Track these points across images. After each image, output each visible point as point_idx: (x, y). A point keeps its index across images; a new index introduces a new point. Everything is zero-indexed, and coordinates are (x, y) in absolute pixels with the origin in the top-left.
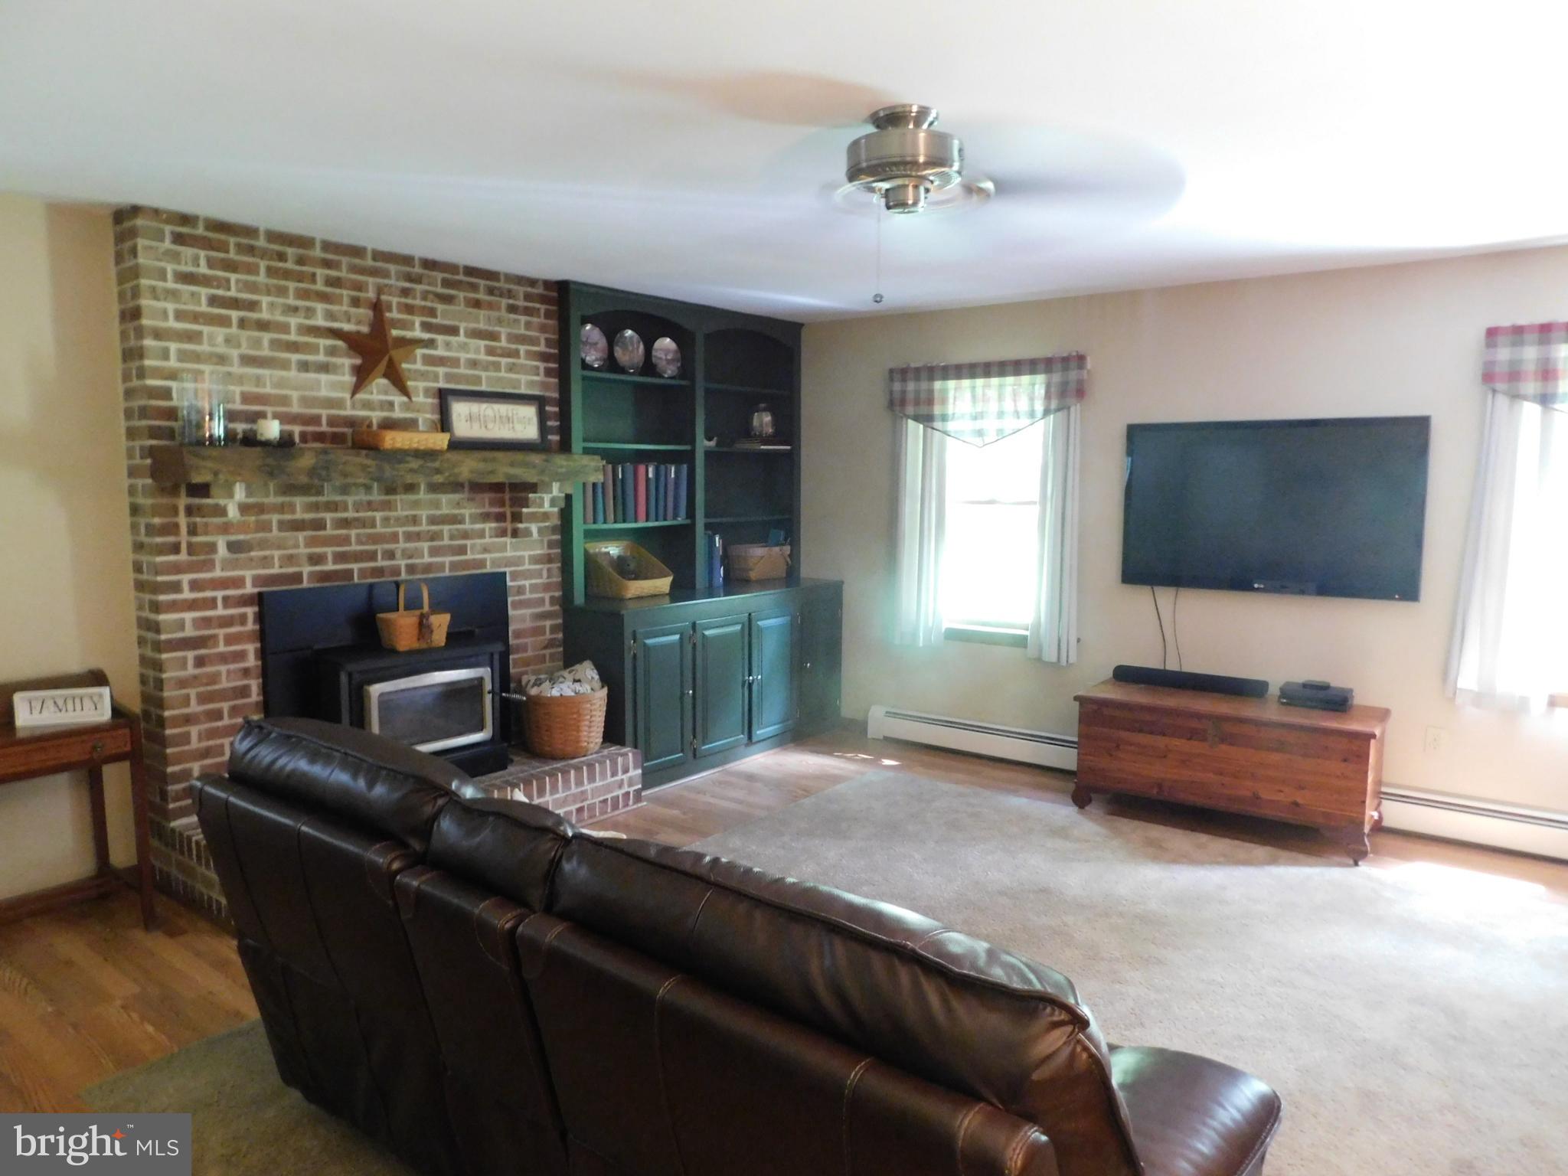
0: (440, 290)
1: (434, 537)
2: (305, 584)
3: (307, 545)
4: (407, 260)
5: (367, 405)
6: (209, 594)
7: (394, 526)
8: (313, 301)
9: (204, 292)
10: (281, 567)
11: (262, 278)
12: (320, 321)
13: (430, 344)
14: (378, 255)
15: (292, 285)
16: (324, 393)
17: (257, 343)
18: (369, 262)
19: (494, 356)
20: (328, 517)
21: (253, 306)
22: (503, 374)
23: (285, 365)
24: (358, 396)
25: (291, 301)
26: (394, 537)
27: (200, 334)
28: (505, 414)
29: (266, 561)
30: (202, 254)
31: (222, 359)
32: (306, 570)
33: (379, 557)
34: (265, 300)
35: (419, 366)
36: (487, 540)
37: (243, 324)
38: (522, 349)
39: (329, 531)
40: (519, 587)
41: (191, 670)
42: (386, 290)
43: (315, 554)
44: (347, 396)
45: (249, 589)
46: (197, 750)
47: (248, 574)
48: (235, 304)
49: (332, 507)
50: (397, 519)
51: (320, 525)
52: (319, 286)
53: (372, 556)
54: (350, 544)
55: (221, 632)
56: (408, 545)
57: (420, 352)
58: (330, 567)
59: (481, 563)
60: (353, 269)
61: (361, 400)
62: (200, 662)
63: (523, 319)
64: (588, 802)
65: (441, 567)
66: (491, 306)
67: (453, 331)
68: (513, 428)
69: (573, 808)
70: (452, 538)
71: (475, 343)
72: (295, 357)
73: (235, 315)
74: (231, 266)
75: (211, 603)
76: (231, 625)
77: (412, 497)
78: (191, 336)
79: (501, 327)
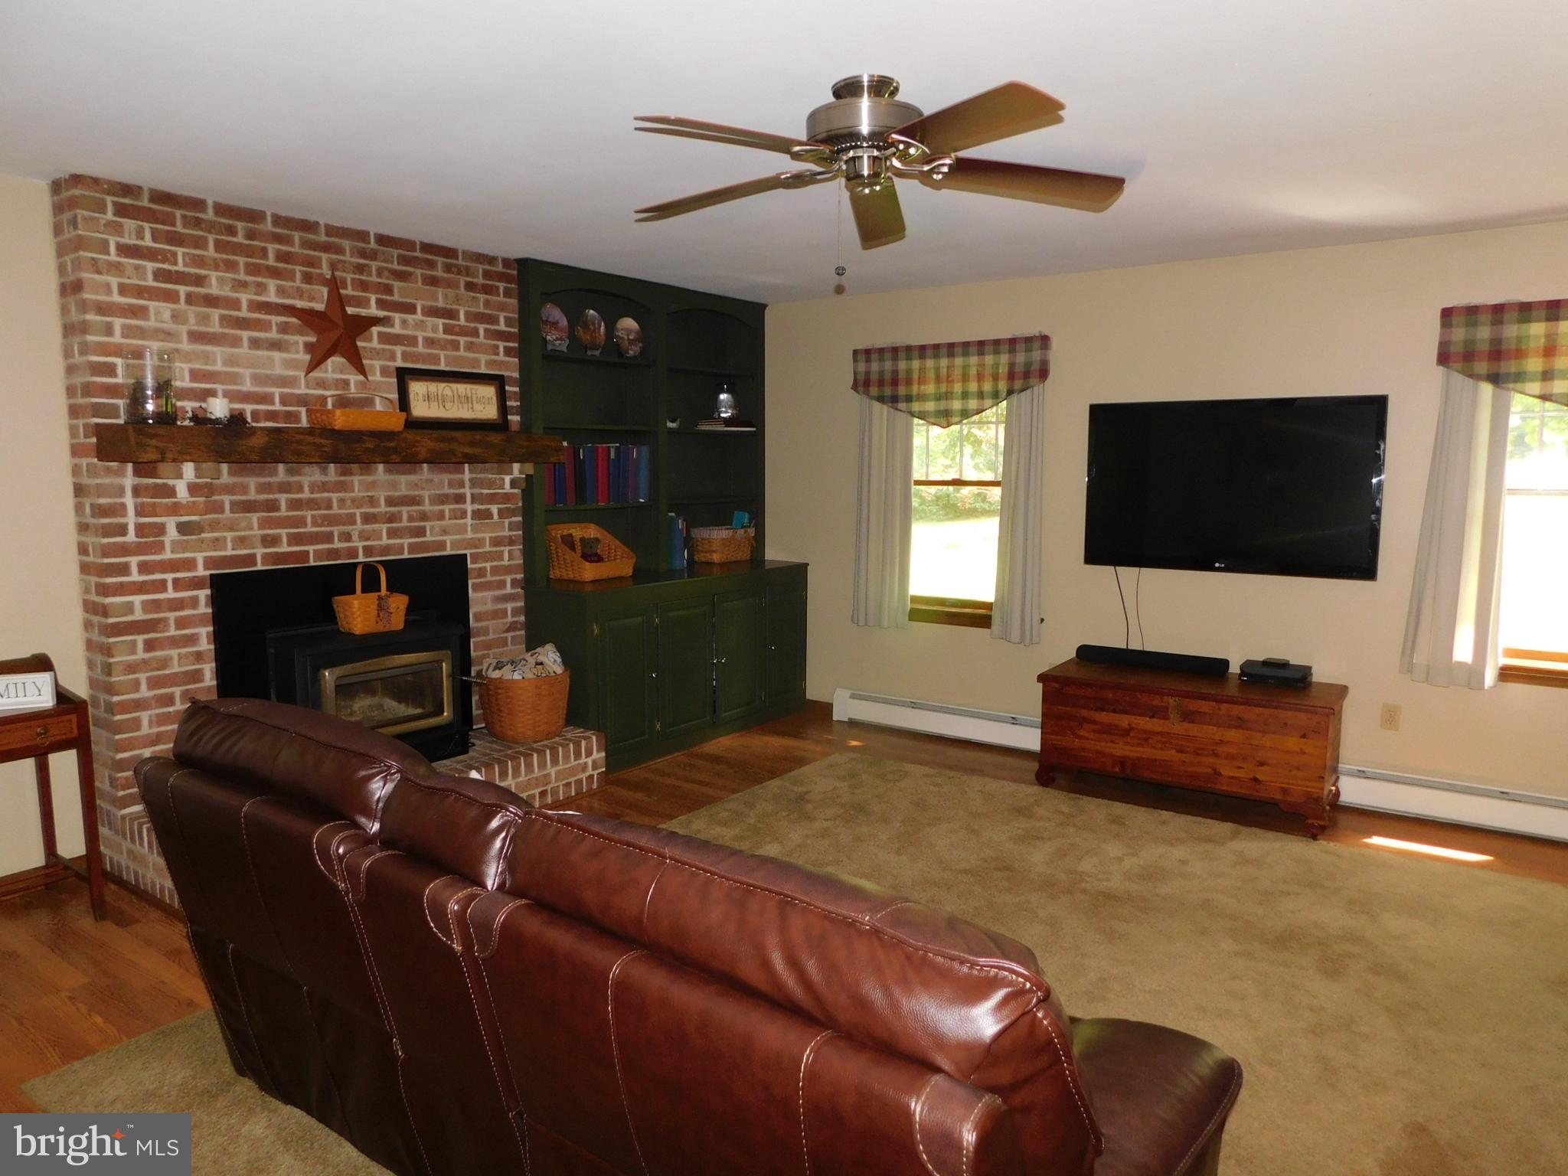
0: (395, 266)
1: (392, 518)
2: (259, 567)
4: (362, 236)
5: (321, 384)
6: (158, 576)
7: (350, 508)
8: (264, 277)
9: (150, 266)
10: (233, 549)
11: (211, 252)
12: (272, 297)
13: (387, 321)
14: (331, 230)
15: (242, 261)
16: (278, 370)
17: (205, 319)
18: (322, 237)
19: (452, 335)
20: (283, 498)
21: (199, 281)
22: (462, 353)
23: (236, 342)
24: (313, 374)
25: (242, 276)
26: (351, 520)
27: (146, 309)
28: (464, 394)
29: (217, 543)
30: (147, 226)
31: (168, 335)
32: (260, 552)
33: (336, 538)
34: (214, 276)
35: (376, 344)
36: (446, 522)
37: (190, 299)
38: (481, 328)
39: (284, 512)
40: (480, 569)
41: (141, 654)
42: (339, 266)
43: (268, 535)
44: (302, 374)
45: (201, 572)
46: (148, 735)
47: (200, 556)
48: (180, 278)
49: (284, 488)
50: (353, 500)
51: (273, 506)
52: (271, 261)
53: (328, 538)
54: (305, 525)
55: (172, 616)
56: (366, 527)
57: (375, 330)
58: (284, 548)
59: (442, 545)
60: (306, 244)
61: (316, 379)
62: (150, 646)
63: (482, 297)
64: (552, 785)
65: (400, 549)
66: (450, 284)
67: (410, 309)
68: (472, 408)
69: (537, 792)
70: (411, 519)
71: (431, 321)
72: (245, 335)
73: (182, 290)
74: (178, 240)
75: (161, 586)
76: (181, 608)
77: (369, 478)
78: (139, 312)
79: (460, 305)
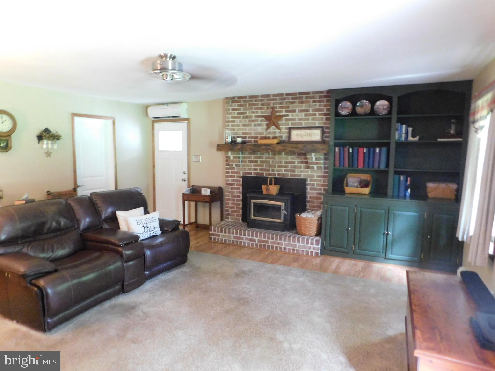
0: (291, 100)
1: (286, 167)
2: (253, 175)
3: (254, 166)
4: (282, 95)
5: (269, 133)
6: (234, 175)
7: (275, 163)
8: (258, 110)
9: (236, 112)
10: (248, 171)
11: (247, 107)
12: (259, 114)
13: (287, 115)
14: (274, 95)
15: (253, 107)
16: (259, 131)
17: (245, 121)
18: (272, 98)
19: (307, 116)
20: (259, 160)
21: (245, 113)
22: (310, 121)
23: (251, 125)
24: (268, 131)
25: (253, 111)
26: (275, 166)
27: (235, 121)
28: (309, 133)
29: (245, 169)
30: (236, 104)
31: (239, 125)
32: (253, 172)
33: (271, 171)
34: (248, 112)
35: (284, 122)
36: (302, 169)
37: (243, 117)
38: (317, 113)
39: (259, 163)
40: (312, 184)
41: (230, 190)
42: (276, 104)
43: (255, 168)
44: (264, 131)
45: (241, 175)
46: (230, 206)
47: (241, 172)
48: (242, 113)
49: (260, 158)
51: (256, 162)
52: (260, 106)
54: (263, 167)
55: (236, 183)
56: (278, 168)
57: (284, 118)
58: (258, 172)
59: (300, 175)
60: (268, 100)
61: (268, 132)
62: (232, 188)
63: (318, 104)
64: (297, 248)
65: (288, 175)
66: (307, 102)
67: (294, 111)
68: (311, 137)
70: (291, 167)
71: (300, 113)
72: (253, 123)
74: (241, 105)
76: (237, 182)
77: (280, 156)
78: (233, 122)
79: (310, 107)
